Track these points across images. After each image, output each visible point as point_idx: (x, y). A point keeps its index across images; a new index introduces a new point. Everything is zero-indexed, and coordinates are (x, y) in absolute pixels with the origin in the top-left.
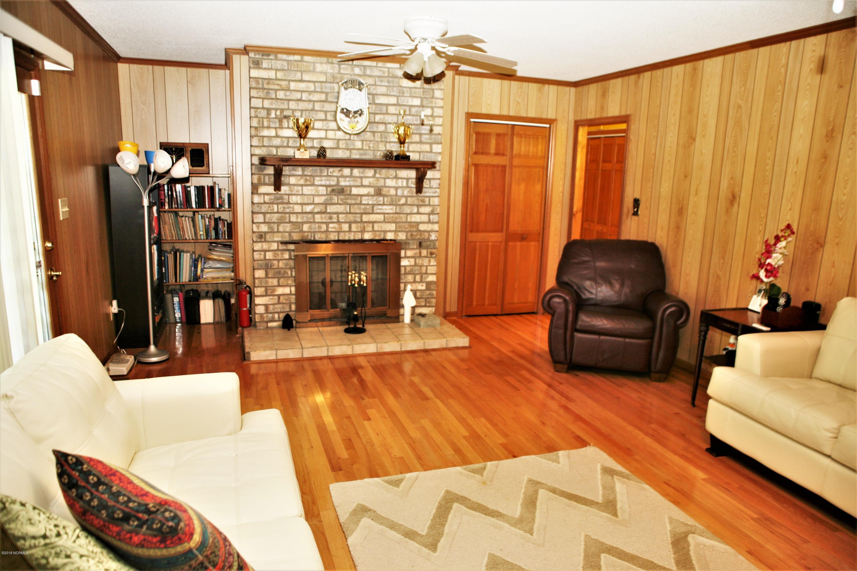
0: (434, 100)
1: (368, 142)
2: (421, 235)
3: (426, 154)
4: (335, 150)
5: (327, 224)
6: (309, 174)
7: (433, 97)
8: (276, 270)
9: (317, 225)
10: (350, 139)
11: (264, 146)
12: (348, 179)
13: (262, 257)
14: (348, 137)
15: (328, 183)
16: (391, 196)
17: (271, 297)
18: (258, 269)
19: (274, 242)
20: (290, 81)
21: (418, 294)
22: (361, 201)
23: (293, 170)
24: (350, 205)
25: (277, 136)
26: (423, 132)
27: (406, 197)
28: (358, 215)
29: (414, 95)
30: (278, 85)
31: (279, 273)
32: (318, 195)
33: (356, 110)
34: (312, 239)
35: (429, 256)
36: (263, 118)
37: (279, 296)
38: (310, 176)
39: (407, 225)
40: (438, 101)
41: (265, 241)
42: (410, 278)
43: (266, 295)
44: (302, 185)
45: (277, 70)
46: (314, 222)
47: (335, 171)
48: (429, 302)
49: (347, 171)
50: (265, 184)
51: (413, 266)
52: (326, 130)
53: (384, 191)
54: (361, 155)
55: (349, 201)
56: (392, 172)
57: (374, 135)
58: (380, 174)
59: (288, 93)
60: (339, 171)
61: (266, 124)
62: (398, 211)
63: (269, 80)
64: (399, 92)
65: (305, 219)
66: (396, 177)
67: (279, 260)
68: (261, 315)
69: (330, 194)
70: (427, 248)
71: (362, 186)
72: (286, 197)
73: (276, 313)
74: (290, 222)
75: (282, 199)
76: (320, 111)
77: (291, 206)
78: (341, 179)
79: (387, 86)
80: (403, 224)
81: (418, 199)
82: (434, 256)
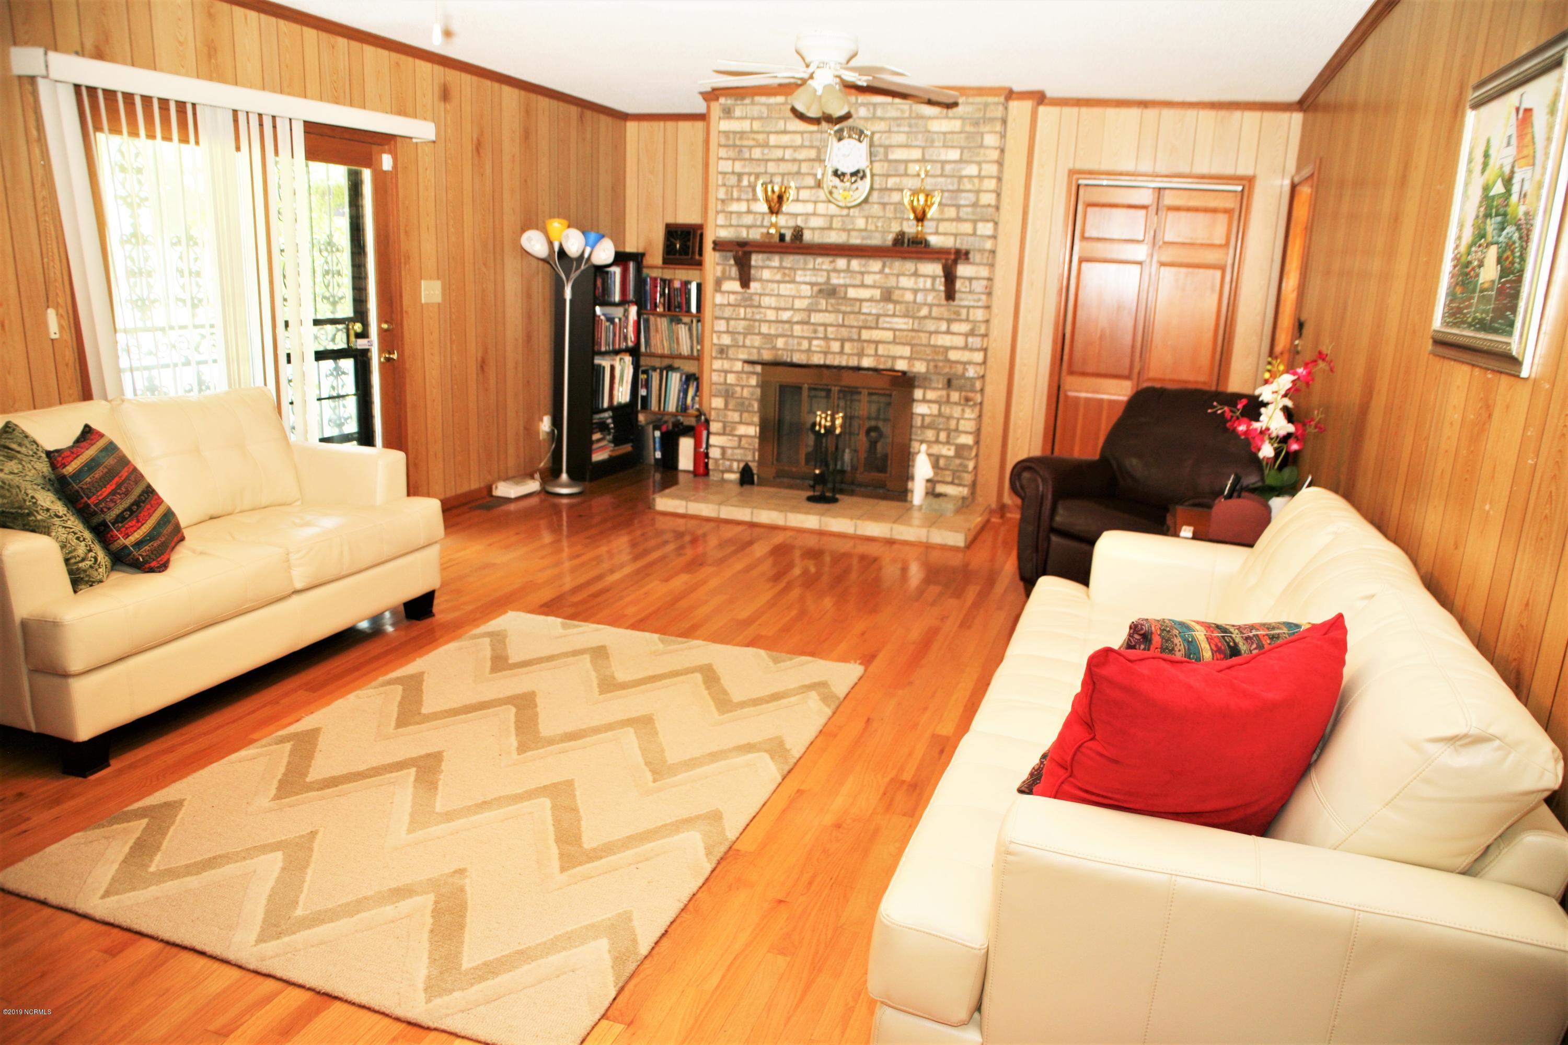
0: (982, 151)
1: (875, 220)
2: (951, 367)
3: (965, 238)
4: (826, 232)
5: (810, 339)
6: (789, 265)
7: (981, 146)
8: (739, 400)
9: (796, 341)
10: (848, 215)
11: (731, 226)
12: (842, 275)
13: (722, 380)
14: (845, 212)
15: (813, 279)
16: (907, 303)
17: (730, 438)
18: (715, 396)
19: (738, 360)
20: (769, 133)
21: (942, 462)
22: (860, 309)
23: (769, 259)
24: (844, 313)
25: (749, 212)
26: (962, 202)
27: (931, 306)
28: (855, 330)
29: (950, 144)
30: (754, 139)
31: (742, 404)
32: (800, 297)
33: (854, 170)
34: (789, 360)
35: (962, 402)
36: (732, 187)
37: (740, 437)
38: (790, 269)
39: (928, 350)
40: (988, 152)
41: (727, 358)
42: (930, 434)
43: (724, 434)
44: (778, 282)
45: (753, 119)
46: (792, 336)
47: (823, 262)
48: (960, 478)
49: (841, 263)
50: (730, 278)
51: (935, 416)
52: (815, 202)
53: (896, 295)
54: (863, 238)
55: (843, 308)
56: (909, 266)
57: (884, 209)
58: (891, 268)
59: (766, 151)
60: (831, 262)
61: (735, 195)
62: (916, 327)
63: (742, 133)
64: (926, 141)
65: (780, 331)
66: (916, 274)
67: (743, 387)
68: (716, 460)
69: (816, 297)
70: (960, 389)
71: (863, 285)
72: (756, 298)
73: (735, 460)
74: (759, 334)
75: (751, 300)
76: (809, 174)
77: (763, 310)
78: (833, 275)
79: (907, 133)
80: (923, 348)
81: (949, 310)
82: (971, 403)
